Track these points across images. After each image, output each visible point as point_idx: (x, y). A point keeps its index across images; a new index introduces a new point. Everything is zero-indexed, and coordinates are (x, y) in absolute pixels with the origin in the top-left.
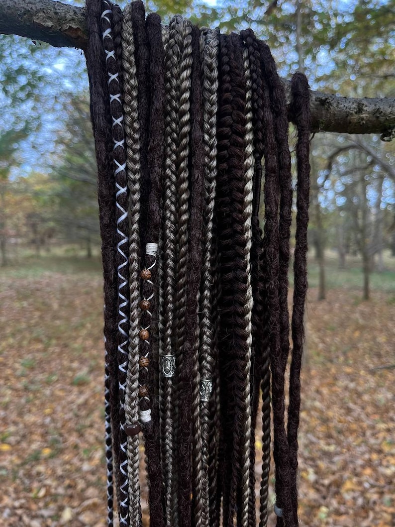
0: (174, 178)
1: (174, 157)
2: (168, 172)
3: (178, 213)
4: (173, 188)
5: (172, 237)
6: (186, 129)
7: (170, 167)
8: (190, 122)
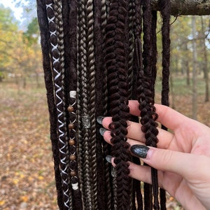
0: (85, 51)
1: (85, 39)
2: (82, 47)
3: (89, 72)
4: (85, 57)
5: (85, 85)
6: (91, 21)
7: (82, 45)
8: (93, 17)
